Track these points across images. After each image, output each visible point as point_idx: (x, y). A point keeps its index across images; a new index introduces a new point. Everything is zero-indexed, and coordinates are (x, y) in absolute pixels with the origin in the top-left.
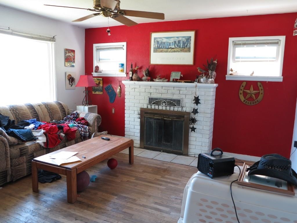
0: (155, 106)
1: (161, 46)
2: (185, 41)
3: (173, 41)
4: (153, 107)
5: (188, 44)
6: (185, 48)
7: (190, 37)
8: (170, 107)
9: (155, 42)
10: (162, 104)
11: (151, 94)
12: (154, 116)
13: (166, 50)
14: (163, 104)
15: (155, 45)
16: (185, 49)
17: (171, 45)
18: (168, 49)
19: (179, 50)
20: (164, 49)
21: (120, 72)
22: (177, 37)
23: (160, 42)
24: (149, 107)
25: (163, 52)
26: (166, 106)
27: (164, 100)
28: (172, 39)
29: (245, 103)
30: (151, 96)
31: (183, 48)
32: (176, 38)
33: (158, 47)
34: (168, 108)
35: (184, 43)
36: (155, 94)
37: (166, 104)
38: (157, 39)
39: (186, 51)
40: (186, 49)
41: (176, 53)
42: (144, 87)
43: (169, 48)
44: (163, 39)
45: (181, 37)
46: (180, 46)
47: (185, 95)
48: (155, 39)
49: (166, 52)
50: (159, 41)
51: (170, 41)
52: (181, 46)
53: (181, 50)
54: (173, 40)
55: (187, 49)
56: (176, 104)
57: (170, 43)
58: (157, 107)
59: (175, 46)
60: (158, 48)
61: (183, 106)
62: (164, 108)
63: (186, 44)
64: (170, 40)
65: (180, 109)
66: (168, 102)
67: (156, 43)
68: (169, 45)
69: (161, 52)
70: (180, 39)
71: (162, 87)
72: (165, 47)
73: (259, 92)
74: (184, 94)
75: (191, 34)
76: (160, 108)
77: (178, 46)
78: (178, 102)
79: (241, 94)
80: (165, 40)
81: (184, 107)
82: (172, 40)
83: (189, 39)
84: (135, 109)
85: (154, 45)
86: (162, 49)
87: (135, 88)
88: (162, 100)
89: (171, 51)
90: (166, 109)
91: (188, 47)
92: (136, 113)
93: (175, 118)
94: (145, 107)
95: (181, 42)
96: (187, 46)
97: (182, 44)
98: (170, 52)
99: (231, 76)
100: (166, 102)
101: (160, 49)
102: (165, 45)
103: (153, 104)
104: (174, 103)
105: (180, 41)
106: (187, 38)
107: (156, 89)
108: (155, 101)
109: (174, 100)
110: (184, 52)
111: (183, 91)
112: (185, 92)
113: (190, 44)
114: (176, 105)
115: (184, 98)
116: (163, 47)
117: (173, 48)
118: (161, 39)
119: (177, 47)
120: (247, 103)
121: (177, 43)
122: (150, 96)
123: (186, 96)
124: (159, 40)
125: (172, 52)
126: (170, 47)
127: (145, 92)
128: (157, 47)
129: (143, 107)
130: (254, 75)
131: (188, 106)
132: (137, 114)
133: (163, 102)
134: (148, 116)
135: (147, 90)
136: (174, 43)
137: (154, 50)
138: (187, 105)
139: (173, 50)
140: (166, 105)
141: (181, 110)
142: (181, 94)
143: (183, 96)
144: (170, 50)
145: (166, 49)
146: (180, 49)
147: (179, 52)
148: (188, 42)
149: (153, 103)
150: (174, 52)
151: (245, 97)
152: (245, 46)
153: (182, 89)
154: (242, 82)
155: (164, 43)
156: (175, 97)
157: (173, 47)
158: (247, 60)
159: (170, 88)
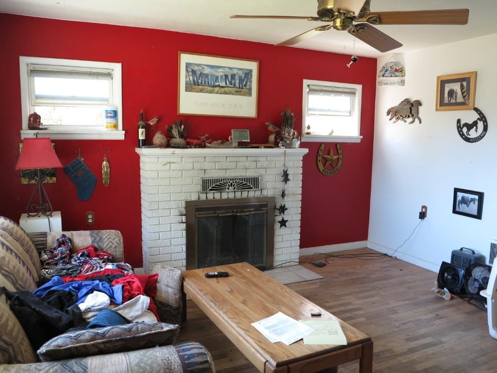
0: (214, 193)
1: (200, 81)
2: (243, 77)
3: (222, 74)
4: (210, 196)
5: (248, 83)
6: (242, 88)
7: (251, 71)
8: (242, 192)
9: (187, 71)
10: (228, 189)
11: (205, 171)
12: (214, 213)
13: (210, 88)
14: (230, 188)
15: (188, 78)
16: (242, 91)
17: (220, 81)
18: (213, 87)
19: (234, 92)
20: (206, 87)
21: (109, 129)
22: (230, 68)
23: (198, 73)
24: (203, 197)
25: (204, 92)
26: (235, 192)
27: (231, 182)
28: (221, 70)
29: (324, 173)
30: (206, 176)
31: (240, 88)
32: (228, 70)
33: (194, 81)
34: (238, 195)
35: (241, 80)
36: (214, 171)
37: (234, 188)
38: (192, 67)
39: (245, 95)
40: (244, 90)
41: (228, 95)
42: (191, 160)
43: (216, 86)
44: (204, 68)
45: (236, 68)
46: (235, 85)
47: (265, 170)
48: (188, 65)
49: (210, 93)
50: (195, 71)
51: (217, 74)
52: (237, 85)
53: (237, 92)
54: (223, 72)
55: (246, 90)
56: (252, 186)
57: (217, 78)
58: (217, 196)
59: (226, 84)
60: (195, 84)
61: (263, 187)
62: (231, 196)
63: (245, 83)
64: (217, 72)
65: (258, 194)
66: (239, 184)
67: (190, 73)
68: (215, 81)
69: (201, 91)
70: (235, 71)
71: (226, 157)
72: (208, 83)
73: (339, 157)
74: (264, 167)
75: (252, 66)
76: (225, 196)
77: (232, 84)
78: (254, 182)
79: (319, 161)
80: (207, 71)
81: (264, 189)
82: (220, 73)
83: (248, 73)
84: (173, 204)
85: (186, 78)
86: (202, 87)
87: (170, 163)
88: (228, 181)
89: (220, 91)
90: (235, 197)
91: (248, 87)
92: (175, 212)
93: (252, 209)
94: (194, 197)
95: (236, 77)
96: (246, 85)
97: (237, 81)
98: (217, 93)
99: (308, 136)
100: (234, 185)
101: (199, 85)
102: (208, 79)
103: (210, 190)
104: (248, 184)
105: (235, 75)
106: (245, 71)
107: (215, 162)
108: (214, 186)
109: (248, 180)
110: (241, 95)
111: (263, 162)
112: (265, 164)
113: (251, 82)
114: (252, 188)
115: (265, 174)
116: (205, 83)
117: (223, 87)
118: (201, 68)
119: (230, 86)
120: (326, 173)
121: (230, 77)
122: (203, 176)
123: (267, 169)
124: (196, 68)
125: (221, 94)
126: (217, 84)
127: (193, 168)
128: (192, 82)
129: (189, 199)
130: (333, 134)
131: (271, 187)
132: (178, 214)
133: (229, 185)
134: (203, 214)
135: (197, 166)
136: (224, 77)
137: (186, 87)
138: (269, 185)
139: (223, 89)
140: (236, 189)
141: (259, 196)
142: (258, 168)
143: (263, 172)
144: (217, 89)
145: (209, 86)
146: (235, 89)
147: (233, 94)
148: (248, 79)
149: (210, 188)
150: (226, 93)
151: (324, 166)
152: (322, 93)
153: (261, 159)
154: (321, 144)
155: (207, 76)
156: (250, 174)
157: (223, 84)
158: (324, 113)
159: (241, 159)
